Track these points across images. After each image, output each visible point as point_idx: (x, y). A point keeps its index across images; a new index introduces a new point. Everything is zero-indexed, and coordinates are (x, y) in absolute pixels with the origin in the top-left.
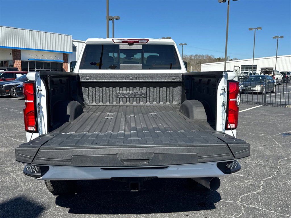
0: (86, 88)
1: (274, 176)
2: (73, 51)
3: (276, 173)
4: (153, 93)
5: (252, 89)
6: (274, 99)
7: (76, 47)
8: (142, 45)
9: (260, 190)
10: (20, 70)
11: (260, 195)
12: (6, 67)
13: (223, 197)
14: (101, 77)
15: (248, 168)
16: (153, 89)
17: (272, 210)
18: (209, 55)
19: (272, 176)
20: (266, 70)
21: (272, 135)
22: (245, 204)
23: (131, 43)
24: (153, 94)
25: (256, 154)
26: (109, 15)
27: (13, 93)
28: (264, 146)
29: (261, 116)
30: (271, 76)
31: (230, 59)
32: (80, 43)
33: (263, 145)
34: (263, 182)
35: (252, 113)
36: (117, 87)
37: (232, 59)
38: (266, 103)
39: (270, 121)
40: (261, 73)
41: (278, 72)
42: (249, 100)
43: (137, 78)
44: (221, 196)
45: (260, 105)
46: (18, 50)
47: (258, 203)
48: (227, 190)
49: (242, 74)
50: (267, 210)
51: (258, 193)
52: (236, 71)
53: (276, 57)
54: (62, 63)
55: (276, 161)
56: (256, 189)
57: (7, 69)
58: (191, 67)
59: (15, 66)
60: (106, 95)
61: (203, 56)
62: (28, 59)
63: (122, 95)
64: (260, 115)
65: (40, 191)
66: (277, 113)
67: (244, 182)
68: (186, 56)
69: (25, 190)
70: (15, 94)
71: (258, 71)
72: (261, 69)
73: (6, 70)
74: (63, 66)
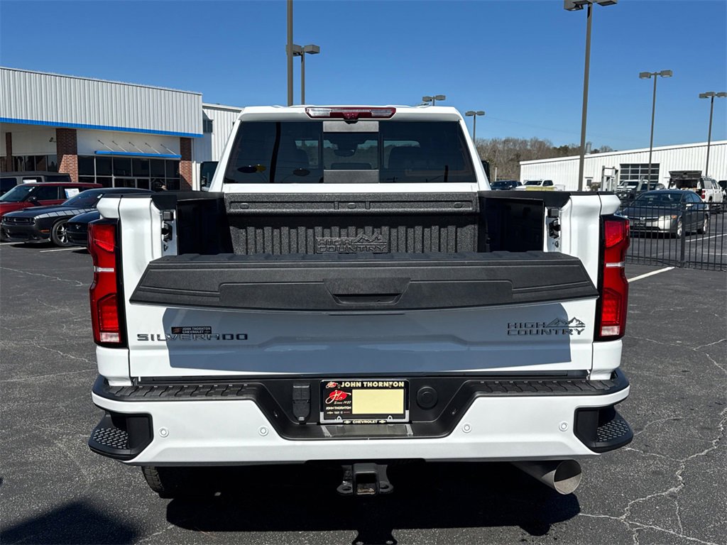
0: (241, 230)
1: (710, 449)
2: (204, 131)
3: (717, 442)
4: (407, 241)
5: (649, 224)
6: (706, 250)
7: (211, 121)
8: (380, 122)
9: (676, 487)
10: (75, 179)
11: (679, 502)
12: (40, 173)
13: (585, 506)
14: (278, 202)
15: (645, 430)
16: (406, 231)
17: (709, 538)
18: (541, 140)
19: (706, 451)
20: (684, 176)
21: (704, 343)
22: (641, 523)
23: (351, 118)
24: (406, 243)
25: (663, 393)
26: (294, 43)
27: (57, 236)
28: (683, 371)
29: (673, 293)
30: (695, 191)
31: (593, 149)
32: (222, 112)
33: (682, 369)
34: (684, 466)
35: (650, 285)
36: (316, 228)
37: (598, 149)
38: (685, 261)
39: (697, 307)
40: (671, 185)
41: (714, 181)
42: (641, 254)
43: (367, 204)
44: (580, 503)
45: (669, 266)
46: (71, 130)
47: (675, 521)
48: (595, 487)
49: (622, 187)
50: (697, 540)
51: (673, 496)
52: (608, 178)
53: (707, 144)
54: (178, 162)
55: (715, 411)
56: (666, 484)
57: (42, 177)
58: (494, 169)
59: (62, 171)
60: (290, 246)
61: (524, 142)
62: (95, 152)
63: (328, 246)
64: (671, 291)
65: (129, 486)
66: (713, 287)
67: (637, 467)
68: (484, 141)
69: (91, 485)
70: (63, 238)
71: (664, 179)
72: (671, 175)
73: (40, 178)
74: (180, 169)
